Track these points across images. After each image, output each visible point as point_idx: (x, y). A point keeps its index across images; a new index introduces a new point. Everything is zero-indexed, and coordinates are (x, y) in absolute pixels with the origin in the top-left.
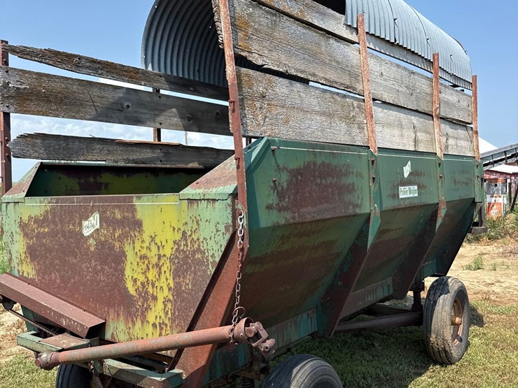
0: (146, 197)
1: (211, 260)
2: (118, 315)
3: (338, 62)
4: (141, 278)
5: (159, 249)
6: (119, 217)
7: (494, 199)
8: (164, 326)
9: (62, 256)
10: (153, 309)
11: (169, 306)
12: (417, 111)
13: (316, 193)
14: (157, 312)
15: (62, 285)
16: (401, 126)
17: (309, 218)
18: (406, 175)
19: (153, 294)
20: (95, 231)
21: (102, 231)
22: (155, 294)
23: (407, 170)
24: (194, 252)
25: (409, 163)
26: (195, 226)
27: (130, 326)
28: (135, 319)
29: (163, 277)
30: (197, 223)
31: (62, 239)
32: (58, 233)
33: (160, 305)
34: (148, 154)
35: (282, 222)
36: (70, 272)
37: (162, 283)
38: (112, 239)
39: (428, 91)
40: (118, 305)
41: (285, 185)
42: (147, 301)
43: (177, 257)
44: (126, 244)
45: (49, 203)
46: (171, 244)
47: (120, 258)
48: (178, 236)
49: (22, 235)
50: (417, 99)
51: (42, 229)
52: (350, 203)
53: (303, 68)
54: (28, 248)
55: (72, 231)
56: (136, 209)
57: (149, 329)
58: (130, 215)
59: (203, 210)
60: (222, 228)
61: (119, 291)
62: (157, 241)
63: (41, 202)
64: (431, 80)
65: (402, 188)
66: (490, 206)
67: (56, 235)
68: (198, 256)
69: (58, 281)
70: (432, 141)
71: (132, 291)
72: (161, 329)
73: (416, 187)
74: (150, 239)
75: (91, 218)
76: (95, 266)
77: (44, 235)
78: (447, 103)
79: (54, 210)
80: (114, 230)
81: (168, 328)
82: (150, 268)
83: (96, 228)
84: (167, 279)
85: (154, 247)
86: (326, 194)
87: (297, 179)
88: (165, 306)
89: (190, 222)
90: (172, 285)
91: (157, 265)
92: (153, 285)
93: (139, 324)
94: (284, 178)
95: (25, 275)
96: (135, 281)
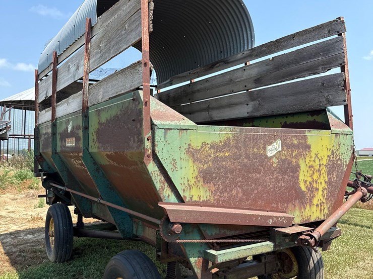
0: (313, 131)
1: (345, 164)
2: (295, 206)
4: (310, 179)
5: (320, 161)
6: (296, 142)
8: (322, 204)
9: (246, 174)
10: (316, 196)
11: (325, 192)
14: (319, 197)
15: (244, 197)
19: (316, 188)
20: (277, 152)
21: (283, 152)
22: (317, 187)
24: (337, 161)
26: (338, 147)
27: (303, 211)
28: (305, 206)
29: (322, 176)
30: (339, 145)
31: (245, 160)
32: (241, 156)
33: (320, 193)
36: (253, 185)
37: (321, 180)
38: (291, 157)
40: (295, 199)
42: (313, 192)
43: (329, 164)
44: (300, 160)
45: (232, 131)
46: (326, 157)
47: (296, 169)
48: (330, 153)
49: (191, 161)
51: (222, 154)
54: (200, 172)
55: (257, 154)
56: (307, 138)
57: (314, 208)
58: (303, 142)
59: (342, 139)
60: (350, 148)
61: (295, 190)
62: (319, 156)
63: (220, 130)
67: (240, 158)
68: (339, 162)
69: (240, 195)
71: (303, 188)
72: (321, 206)
74: (315, 156)
75: (275, 144)
76: (277, 177)
77: (224, 159)
79: (238, 137)
80: (292, 151)
81: (325, 204)
82: (315, 172)
83: (278, 150)
84: (324, 177)
85: (317, 161)
88: (323, 192)
89: (335, 145)
90: (327, 180)
91: (319, 170)
92: (316, 182)
93: (308, 207)
95: (195, 198)
96: (306, 182)
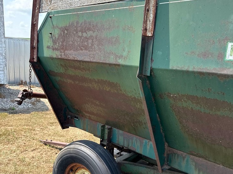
13: (77, 42)
17: (71, 57)
35: (55, 56)
41: (57, 36)
52: (111, 54)
86: (86, 44)
87: (64, 32)
94: (56, 33)
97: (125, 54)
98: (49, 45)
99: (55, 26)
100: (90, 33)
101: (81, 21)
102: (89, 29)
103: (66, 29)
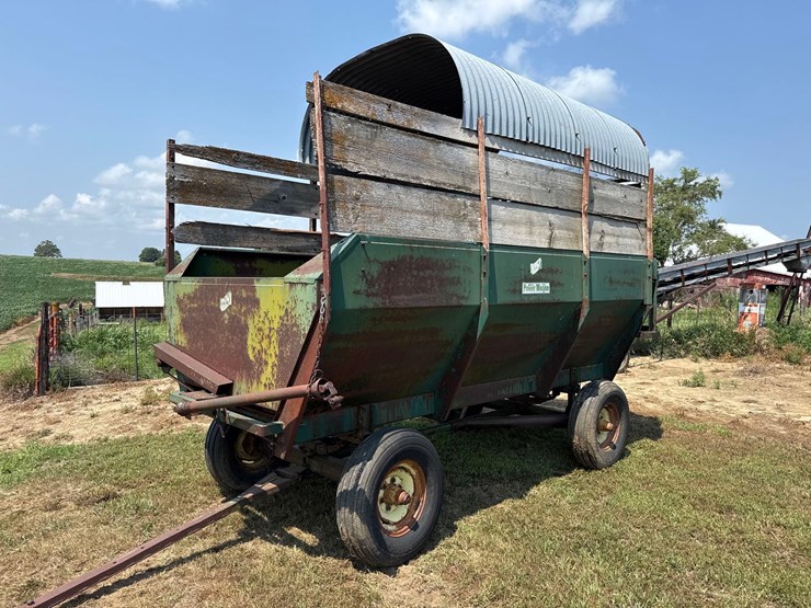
0: (263, 279)
1: (303, 332)
2: (242, 377)
3: (449, 165)
4: (258, 347)
5: (270, 323)
6: (245, 295)
7: (748, 308)
8: (271, 385)
9: (206, 327)
10: (265, 372)
11: (275, 369)
12: (556, 208)
13: (411, 283)
14: (268, 374)
15: (205, 352)
16: (530, 223)
17: (402, 305)
18: (533, 272)
19: (265, 360)
20: (228, 307)
21: (233, 307)
22: (267, 360)
23: (535, 267)
24: (293, 326)
25: (540, 260)
26: (294, 305)
28: (253, 380)
29: (272, 346)
30: (295, 302)
31: (206, 314)
32: (204, 308)
33: (270, 369)
34: (302, 243)
35: (371, 306)
36: (211, 341)
37: (271, 351)
38: (240, 314)
39: (576, 187)
40: (242, 369)
41: (375, 274)
42: (261, 365)
43: (281, 330)
44: (248, 319)
45: (198, 283)
46: (278, 318)
47: (244, 330)
48: (283, 313)
49: (178, 310)
50: (558, 196)
51: (193, 305)
52: (453, 295)
53: (404, 172)
54: (182, 320)
55: (213, 307)
56: (256, 290)
57: (262, 388)
58: (252, 294)
59: (299, 291)
60: (310, 306)
61: (243, 357)
62: (269, 316)
63: (192, 281)
64: (581, 176)
65: (527, 284)
66: (744, 316)
67: (202, 310)
68: (295, 329)
69: (202, 348)
70: (578, 238)
71: (252, 358)
73: (548, 284)
74: (265, 315)
75: (226, 296)
76: (228, 336)
77: (194, 310)
78: (605, 199)
79: (201, 288)
80: (241, 306)
81: (275, 385)
82: (264, 338)
83: (229, 304)
84: (274, 348)
85: (267, 321)
86: (423, 285)
87: (389, 270)
88: (273, 369)
89: (290, 301)
90: (278, 353)
91: (268, 336)
92: (265, 352)
93: (255, 384)
94: (375, 270)
95: (180, 343)
96: (254, 349)
97: (466, 294)
98: (358, 288)
99: (372, 259)
100: (428, 272)
101: (416, 255)
102: (428, 268)
103: (392, 264)
